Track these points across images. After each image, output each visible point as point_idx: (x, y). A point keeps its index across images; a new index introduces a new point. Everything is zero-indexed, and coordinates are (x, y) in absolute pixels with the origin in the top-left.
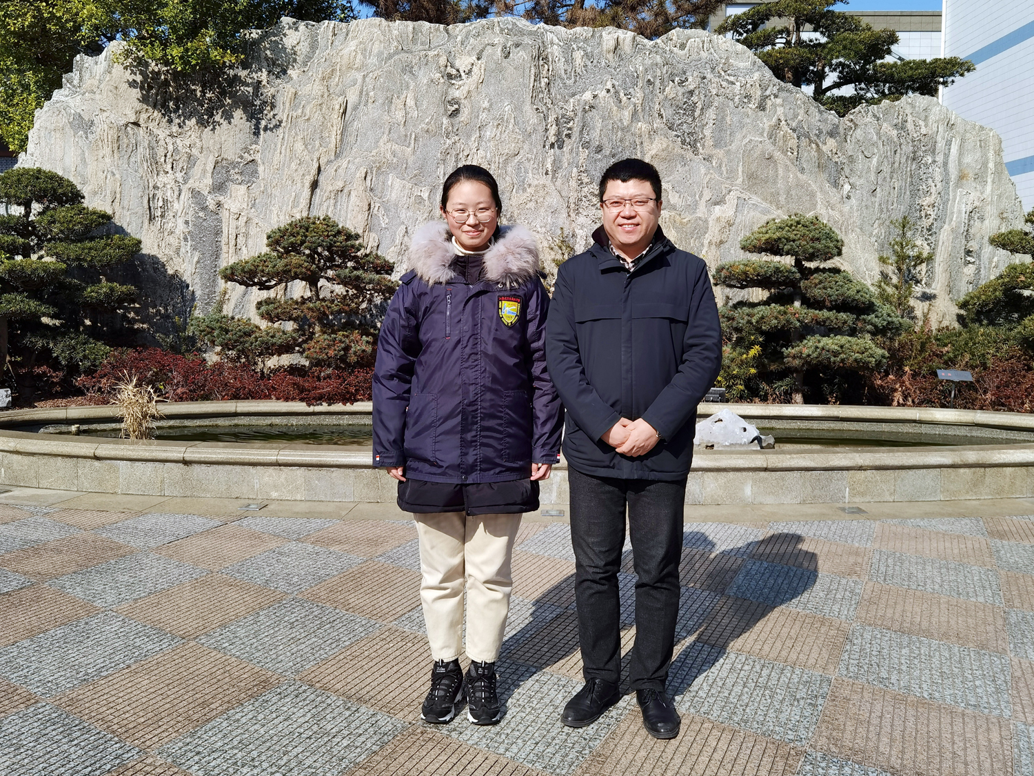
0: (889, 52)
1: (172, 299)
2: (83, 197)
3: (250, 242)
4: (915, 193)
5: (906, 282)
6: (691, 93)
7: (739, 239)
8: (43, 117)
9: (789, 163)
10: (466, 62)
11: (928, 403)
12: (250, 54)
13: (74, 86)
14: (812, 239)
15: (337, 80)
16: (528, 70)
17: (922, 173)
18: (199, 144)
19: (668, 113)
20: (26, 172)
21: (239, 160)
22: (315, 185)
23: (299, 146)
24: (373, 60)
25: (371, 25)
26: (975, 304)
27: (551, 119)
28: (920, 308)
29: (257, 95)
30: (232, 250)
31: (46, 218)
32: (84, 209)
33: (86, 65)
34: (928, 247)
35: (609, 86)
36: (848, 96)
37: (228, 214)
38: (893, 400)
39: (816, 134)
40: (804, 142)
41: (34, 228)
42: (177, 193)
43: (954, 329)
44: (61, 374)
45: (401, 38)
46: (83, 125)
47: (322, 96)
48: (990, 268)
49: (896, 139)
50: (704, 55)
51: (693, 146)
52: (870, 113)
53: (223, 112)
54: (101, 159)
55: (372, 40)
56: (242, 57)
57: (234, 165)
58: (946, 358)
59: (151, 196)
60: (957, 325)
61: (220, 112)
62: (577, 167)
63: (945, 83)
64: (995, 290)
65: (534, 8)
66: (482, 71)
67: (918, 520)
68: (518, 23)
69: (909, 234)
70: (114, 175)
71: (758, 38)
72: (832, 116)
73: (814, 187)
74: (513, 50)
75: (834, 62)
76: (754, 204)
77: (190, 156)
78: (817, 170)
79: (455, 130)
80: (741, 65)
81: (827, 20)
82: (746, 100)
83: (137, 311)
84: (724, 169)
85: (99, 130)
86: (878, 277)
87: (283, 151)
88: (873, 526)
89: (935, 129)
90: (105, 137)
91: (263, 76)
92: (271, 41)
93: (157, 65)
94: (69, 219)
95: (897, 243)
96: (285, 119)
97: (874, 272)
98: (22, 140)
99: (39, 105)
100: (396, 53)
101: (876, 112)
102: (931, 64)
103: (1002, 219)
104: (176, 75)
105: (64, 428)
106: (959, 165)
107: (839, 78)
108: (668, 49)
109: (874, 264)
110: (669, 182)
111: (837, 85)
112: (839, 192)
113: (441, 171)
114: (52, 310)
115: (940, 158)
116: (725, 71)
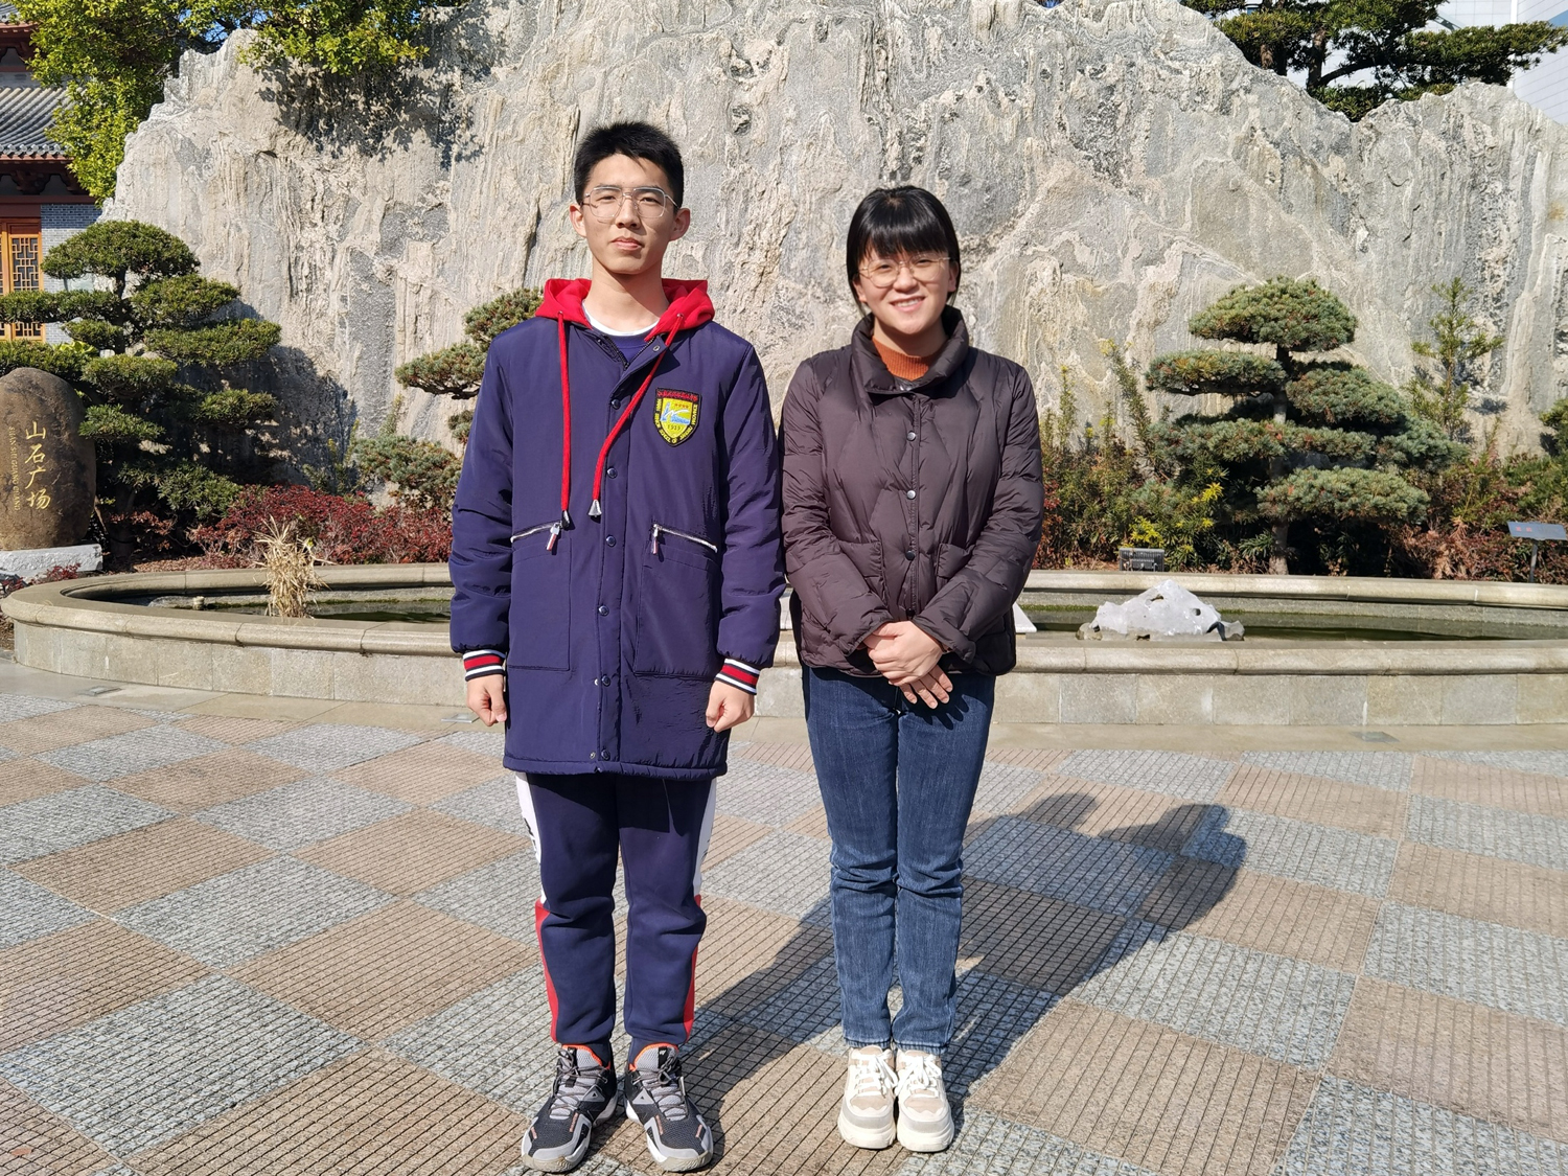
0: (1433, 15)
1: (323, 413)
2: (198, 264)
3: (437, 327)
4: (1474, 242)
6: (1111, 89)
7: (1186, 318)
8: (140, 145)
9: (1267, 196)
10: (761, 49)
11: (1491, 575)
12: (433, 45)
13: (181, 99)
14: (1305, 317)
15: (565, 80)
16: (855, 59)
17: (1485, 210)
18: (361, 182)
19: (1073, 122)
20: (118, 227)
21: (420, 204)
22: (532, 240)
23: (508, 182)
24: (619, 49)
27: (891, 134)
28: (1479, 424)
29: (447, 107)
30: (409, 340)
31: (148, 294)
32: (200, 281)
33: (199, 66)
34: (1494, 328)
35: (981, 81)
36: (1363, 86)
37: (403, 286)
38: (1434, 570)
39: (1312, 151)
40: (1293, 162)
41: (129, 309)
42: (329, 255)
43: (1536, 457)
44: (170, 524)
45: (661, 15)
46: (194, 156)
47: (543, 105)
49: (1443, 156)
50: (1132, 28)
51: (1113, 172)
52: (1402, 114)
53: (396, 133)
54: (220, 207)
55: (617, 18)
56: (426, 50)
57: (412, 211)
58: (1522, 503)
59: (292, 260)
60: (1540, 453)
61: (392, 132)
63: (1524, 64)
66: (786, 62)
67: (1481, 753)
69: (1463, 307)
70: (239, 230)
72: (1339, 120)
73: (1308, 234)
74: (833, 28)
75: (1342, 33)
76: (1209, 263)
77: (348, 200)
78: (1313, 207)
79: (743, 154)
80: (1192, 42)
82: (1198, 99)
83: (274, 432)
84: (1161, 208)
85: (217, 163)
86: (1411, 376)
87: (485, 190)
88: (1408, 761)
89: (1508, 138)
90: (227, 173)
91: (456, 76)
92: (467, 24)
93: (301, 64)
94: (180, 296)
95: (1442, 321)
96: (487, 141)
97: (1404, 367)
98: (106, 180)
99: (131, 128)
100: (654, 37)
101: (1411, 113)
102: (1501, 33)
104: (329, 79)
105: (182, 601)
106: (1548, 196)
107: (1350, 58)
108: (1074, 20)
109: (1404, 355)
110: (1074, 229)
111: (1346, 70)
112: (1348, 242)
113: (722, 217)
114: (156, 431)
115: (1516, 185)
116: (1166, 53)
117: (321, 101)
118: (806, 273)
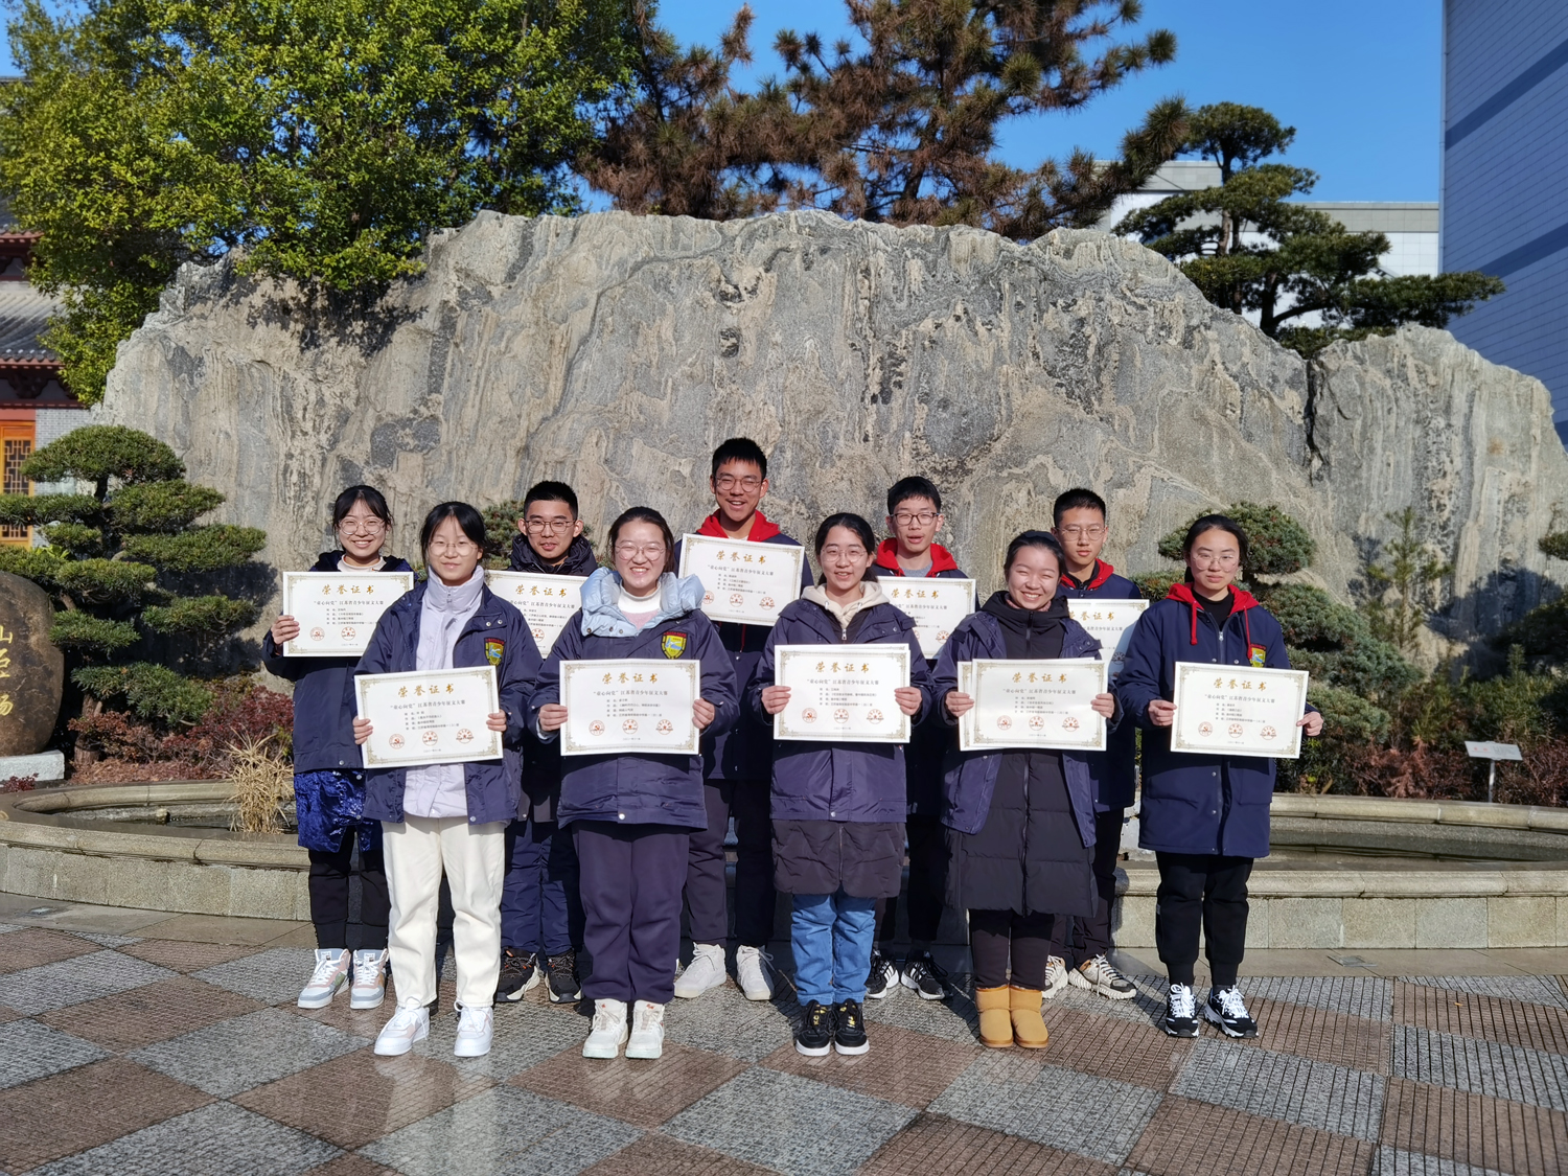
0: (1374, 264)
2: (183, 470)
4: (1421, 472)
5: (1411, 606)
6: (1082, 322)
7: (1155, 540)
8: (130, 353)
9: (1228, 426)
10: (749, 276)
11: (1451, 793)
12: (431, 263)
13: (176, 308)
14: (1269, 541)
15: (559, 300)
16: (839, 287)
17: (1430, 443)
18: (354, 393)
19: (1048, 351)
20: (103, 432)
21: (412, 416)
22: (523, 453)
23: (501, 396)
24: (612, 272)
25: (611, 222)
27: (873, 360)
31: (129, 499)
32: (184, 486)
33: (194, 278)
34: (1444, 555)
36: (1312, 327)
37: (394, 496)
38: (1397, 788)
39: (1268, 384)
40: (1251, 395)
41: (110, 513)
42: (320, 464)
45: (654, 241)
46: (187, 364)
47: (537, 324)
48: (1538, 587)
49: (1389, 393)
50: (1099, 266)
51: (1085, 400)
52: (1350, 353)
54: (210, 414)
55: (611, 242)
56: (423, 267)
57: (403, 423)
58: (1477, 723)
62: (911, 431)
63: (1458, 310)
66: (773, 289)
68: (825, 219)
69: (1414, 534)
70: (229, 437)
72: (1291, 357)
73: (1267, 462)
74: (818, 258)
75: (1292, 277)
76: (1176, 487)
77: (340, 410)
78: (1270, 437)
79: (731, 375)
80: (1156, 281)
82: (1163, 333)
84: (1131, 433)
85: (210, 371)
87: (478, 404)
89: (1449, 378)
90: (220, 381)
92: (464, 244)
94: (162, 501)
95: (1396, 547)
98: (96, 386)
99: (124, 335)
100: (647, 261)
101: (1359, 353)
103: (1556, 512)
106: (1489, 432)
107: (1299, 300)
108: (1047, 257)
110: (1048, 453)
111: (1295, 312)
112: (1303, 471)
113: (710, 434)
115: (1458, 421)
116: (1131, 291)
118: (790, 491)
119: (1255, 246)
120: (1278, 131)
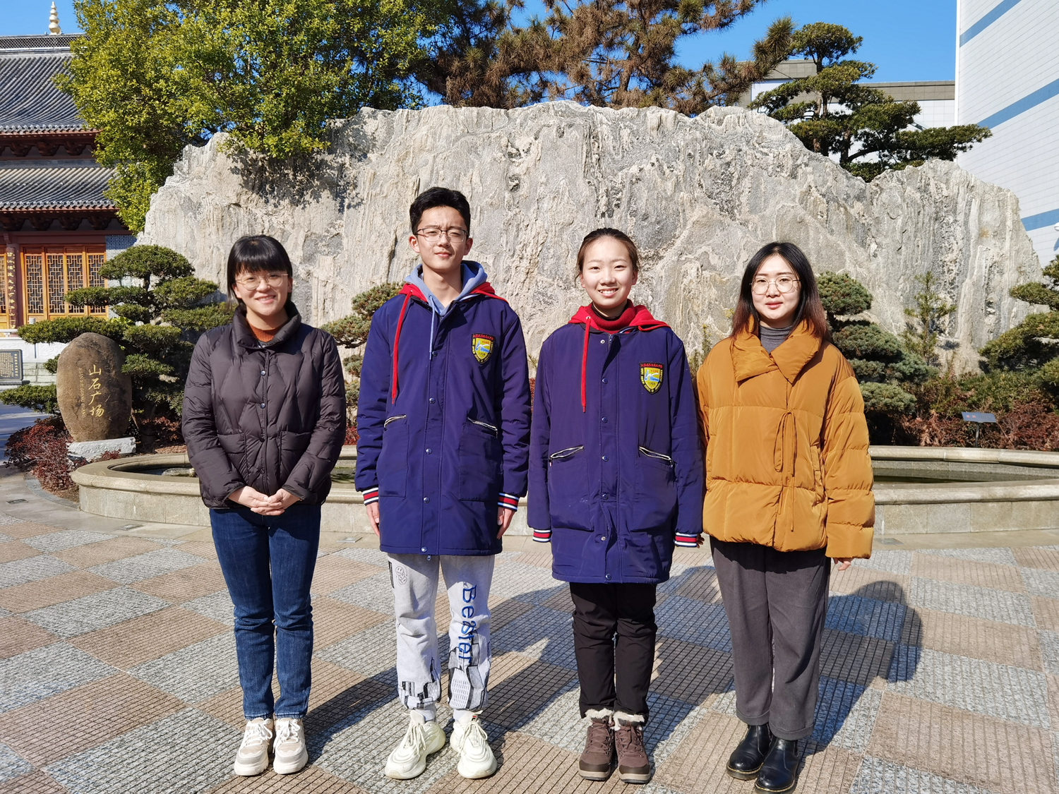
0: (911, 121)
2: (194, 270)
3: (336, 306)
4: (938, 250)
5: (931, 332)
6: (728, 164)
8: (159, 200)
9: (819, 225)
10: (525, 142)
11: (953, 443)
12: (333, 140)
13: (184, 173)
14: (843, 295)
15: (411, 160)
16: (580, 148)
17: (944, 232)
18: (291, 221)
19: (707, 183)
20: (145, 249)
21: (326, 234)
22: (392, 254)
23: (378, 220)
24: (442, 143)
25: (440, 112)
26: (996, 351)
27: (602, 191)
28: (944, 356)
29: (342, 177)
30: (320, 313)
31: (163, 288)
32: (195, 280)
33: (194, 154)
34: (951, 300)
35: (654, 160)
36: (872, 162)
37: (317, 282)
38: (920, 441)
39: (844, 199)
40: (833, 205)
41: (153, 297)
43: (976, 374)
45: (467, 123)
46: (192, 206)
47: (398, 176)
48: (1009, 318)
49: (919, 202)
50: (739, 129)
51: (731, 212)
52: (895, 178)
53: (312, 192)
54: (207, 236)
55: (441, 125)
56: (329, 144)
57: (321, 238)
58: (970, 401)
60: (979, 372)
61: (309, 192)
63: (963, 149)
64: (1015, 338)
65: (583, 92)
66: (540, 150)
67: (951, 550)
68: (570, 106)
69: (933, 288)
70: (219, 249)
71: (788, 112)
72: (859, 182)
73: (843, 247)
74: (567, 130)
75: (859, 132)
77: (283, 232)
78: (845, 231)
79: (516, 203)
80: (774, 137)
81: (851, 94)
82: (778, 170)
84: (759, 232)
85: (205, 211)
86: (904, 328)
87: (364, 225)
88: (909, 555)
89: (956, 191)
90: (211, 216)
91: (347, 159)
92: (353, 129)
93: (255, 153)
94: (182, 289)
95: (921, 296)
96: (365, 197)
97: (900, 323)
98: (139, 221)
99: (154, 191)
100: (463, 135)
101: (900, 177)
102: (950, 131)
103: (1020, 272)
104: (272, 161)
105: (183, 471)
106: (979, 224)
107: (864, 146)
108: (706, 125)
109: (900, 316)
110: (709, 245)
111: (862, 153)
112: (866, 251)
113: (504, 239)
114: (168, 369)
115: (961, 218)
116: (759, 144)
117: (267, 174)
118: (553, 272)
119: (837, 113)
120: (852, 40)
